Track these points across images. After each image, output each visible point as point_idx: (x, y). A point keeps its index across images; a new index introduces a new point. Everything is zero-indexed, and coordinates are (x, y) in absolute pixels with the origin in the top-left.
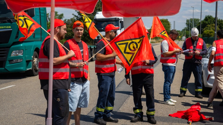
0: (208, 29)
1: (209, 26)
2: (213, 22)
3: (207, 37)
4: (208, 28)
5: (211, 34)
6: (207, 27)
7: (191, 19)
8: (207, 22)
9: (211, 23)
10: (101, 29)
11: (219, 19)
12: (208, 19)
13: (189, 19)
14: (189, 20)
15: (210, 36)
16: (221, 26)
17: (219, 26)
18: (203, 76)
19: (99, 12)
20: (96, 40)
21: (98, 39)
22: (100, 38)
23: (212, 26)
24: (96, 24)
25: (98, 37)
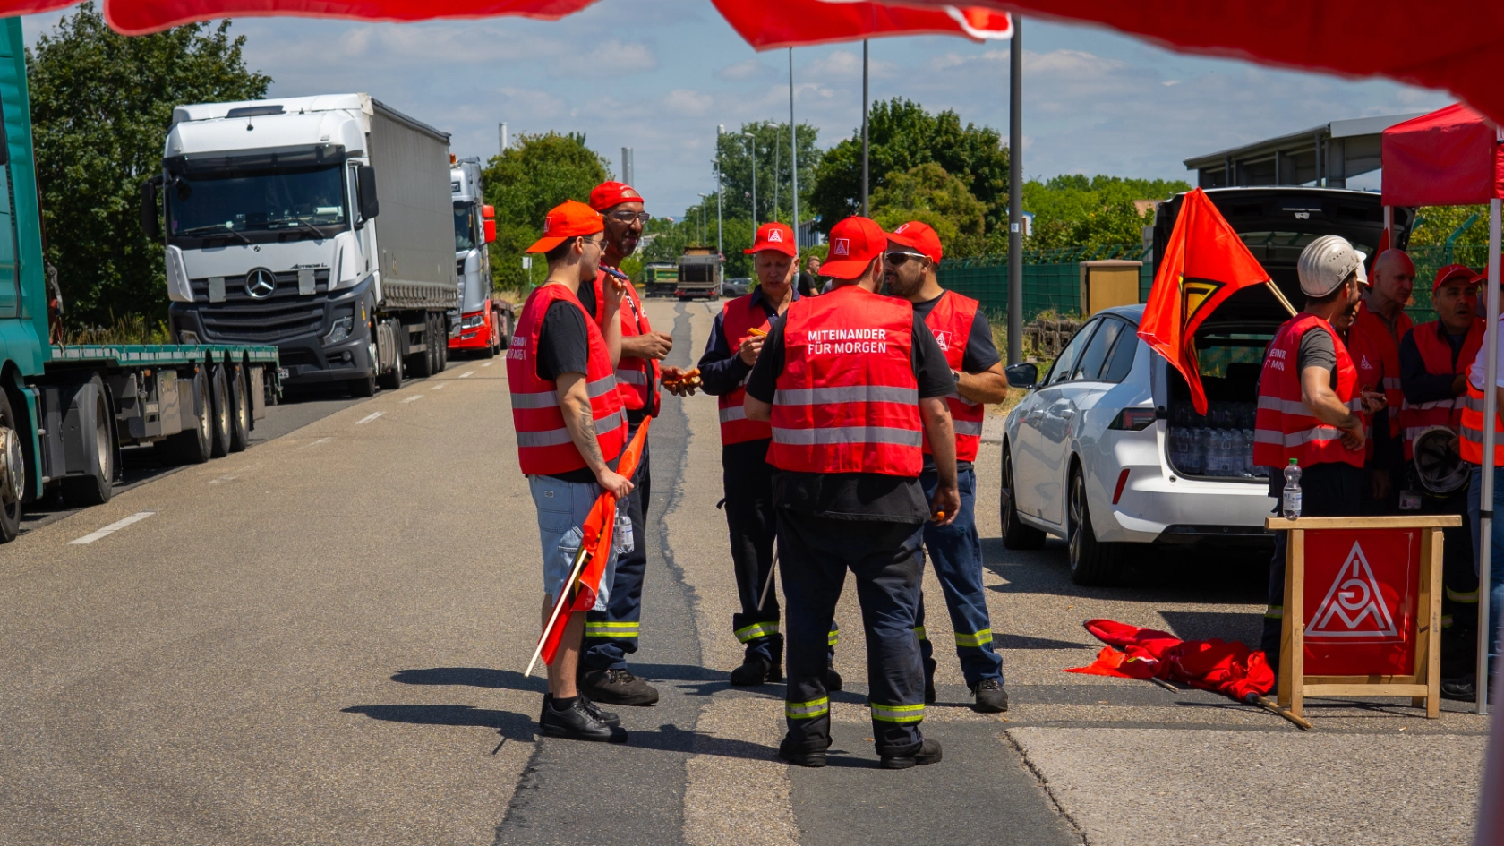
0: (894, 203)
1: (901, 178)
2: (928, 153)
4: (899, 194)
6: (887, 186)
8: (883, 153)
9: (913, 154)
10: (217, 231)
11: (970, 126)
12: (891, 129)
14: (734, 139)
16: (987, 179)
17: (972, 179)
18: (1080, 483)
19: (195, 110)
20: (186, 305)
21: (203, 297)
22: (217, 294)
23: (926, 178)
24: (180, 194)
25: (200, 286)
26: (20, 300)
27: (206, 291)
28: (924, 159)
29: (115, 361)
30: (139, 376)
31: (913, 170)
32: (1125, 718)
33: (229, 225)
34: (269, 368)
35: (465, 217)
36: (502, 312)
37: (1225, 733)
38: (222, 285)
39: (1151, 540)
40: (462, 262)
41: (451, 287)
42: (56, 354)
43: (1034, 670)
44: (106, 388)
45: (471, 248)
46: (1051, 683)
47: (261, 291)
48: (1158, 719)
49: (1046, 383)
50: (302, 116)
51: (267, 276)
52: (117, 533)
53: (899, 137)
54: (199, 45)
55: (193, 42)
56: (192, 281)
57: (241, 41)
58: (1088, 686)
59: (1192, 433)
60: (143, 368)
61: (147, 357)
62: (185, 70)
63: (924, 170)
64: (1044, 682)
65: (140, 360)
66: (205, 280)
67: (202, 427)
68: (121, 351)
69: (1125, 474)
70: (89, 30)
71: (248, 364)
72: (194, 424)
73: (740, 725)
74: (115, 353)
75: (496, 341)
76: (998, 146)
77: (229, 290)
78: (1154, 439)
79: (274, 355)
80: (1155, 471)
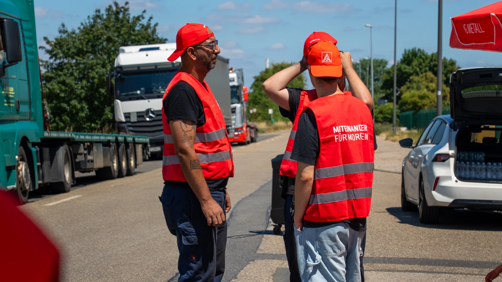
0: (413, 88)
1: (416, 78)
2: (427, 68)
3: (411, 113)
4: (415, 85)
5: (425, 102)
6: (410, 82)
7: (364, 60)
8: (408, 69)
9: (420, 69)
10: (134, 94)
12: (412, 59)
13: (358, 62)
15: (420, 108)
18: (422, 184)
19: (127, 49)
20: (122, 122)
21: (128, 119)
22: (134, 119)
23: (427, 79)
24: (120, 80)
25: (127, 115)
26: (31, 113)
27: (129, 117)
28: (426, 71)
29: (73, 139)
30: (84, 145)
31: (421, 75)
32: (413, 269)
33: (139, 92)
34: (145, 145)
35: (236, 92)
36: (252, 128)
37: (449, 275)
38: (136, 115)
39: (447, 205)
40: (235, 108)
41: (228, 117)
42: (46, 134)
43: (387, 252)
44: (69, 149)
45: (238, 103)
46: (391, 257)
47: (150, 117)
48: (426, 270)
49: (417, 145)
50: (167, 51)
51: (153, 112)
52: (65, 202)
53: (415, 63)
54: (141, 27)
55: (138, 25)
56: (125, 114)
57: (156, 25)
58: (405, 258)
59: (466, 164)
60: (87, 142)
61: (88, 138)
62: (135, 35)
63: (426, 76)
64: (389, 256)
65: (85, 139)
66: (129, 113)
67: (113, 166)
68: (76, 135)
69: (438, 179)
70: (99, 21)
71: (135, 143)
72: (109, 164)
73: (261, 269)
74: (74, 136)
75: (248, 139)
76: (455, 66)
77: (138, 117)
78: (449, 165)
79: (147, 140)
80: (449, 178)
